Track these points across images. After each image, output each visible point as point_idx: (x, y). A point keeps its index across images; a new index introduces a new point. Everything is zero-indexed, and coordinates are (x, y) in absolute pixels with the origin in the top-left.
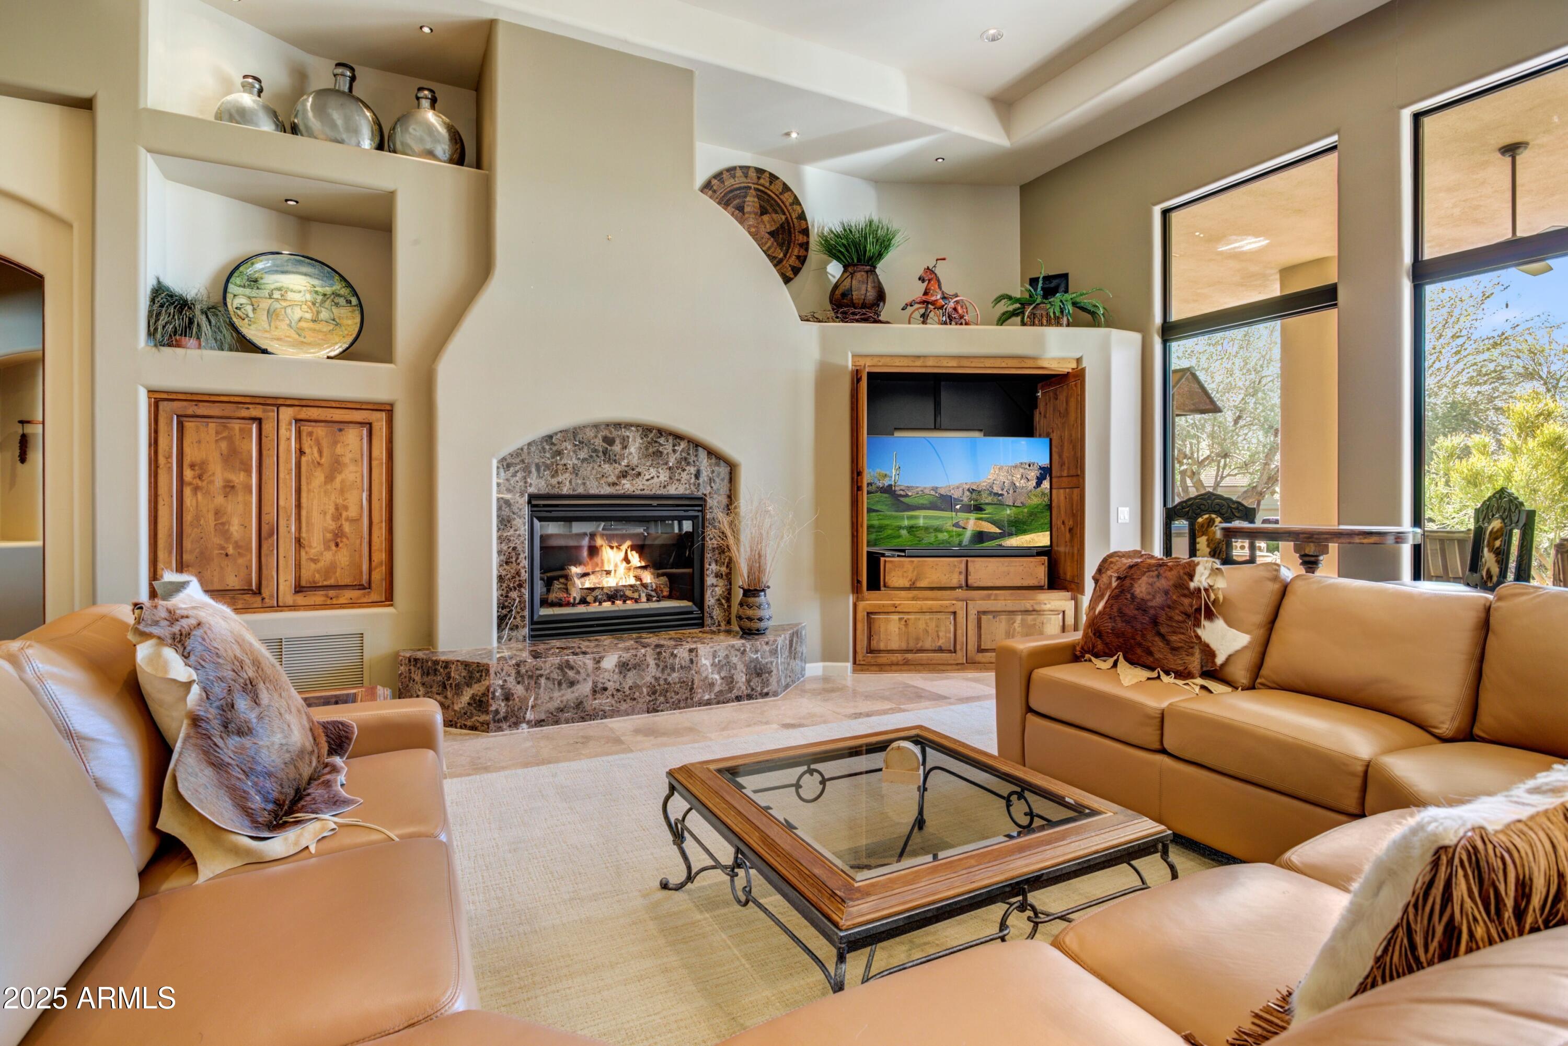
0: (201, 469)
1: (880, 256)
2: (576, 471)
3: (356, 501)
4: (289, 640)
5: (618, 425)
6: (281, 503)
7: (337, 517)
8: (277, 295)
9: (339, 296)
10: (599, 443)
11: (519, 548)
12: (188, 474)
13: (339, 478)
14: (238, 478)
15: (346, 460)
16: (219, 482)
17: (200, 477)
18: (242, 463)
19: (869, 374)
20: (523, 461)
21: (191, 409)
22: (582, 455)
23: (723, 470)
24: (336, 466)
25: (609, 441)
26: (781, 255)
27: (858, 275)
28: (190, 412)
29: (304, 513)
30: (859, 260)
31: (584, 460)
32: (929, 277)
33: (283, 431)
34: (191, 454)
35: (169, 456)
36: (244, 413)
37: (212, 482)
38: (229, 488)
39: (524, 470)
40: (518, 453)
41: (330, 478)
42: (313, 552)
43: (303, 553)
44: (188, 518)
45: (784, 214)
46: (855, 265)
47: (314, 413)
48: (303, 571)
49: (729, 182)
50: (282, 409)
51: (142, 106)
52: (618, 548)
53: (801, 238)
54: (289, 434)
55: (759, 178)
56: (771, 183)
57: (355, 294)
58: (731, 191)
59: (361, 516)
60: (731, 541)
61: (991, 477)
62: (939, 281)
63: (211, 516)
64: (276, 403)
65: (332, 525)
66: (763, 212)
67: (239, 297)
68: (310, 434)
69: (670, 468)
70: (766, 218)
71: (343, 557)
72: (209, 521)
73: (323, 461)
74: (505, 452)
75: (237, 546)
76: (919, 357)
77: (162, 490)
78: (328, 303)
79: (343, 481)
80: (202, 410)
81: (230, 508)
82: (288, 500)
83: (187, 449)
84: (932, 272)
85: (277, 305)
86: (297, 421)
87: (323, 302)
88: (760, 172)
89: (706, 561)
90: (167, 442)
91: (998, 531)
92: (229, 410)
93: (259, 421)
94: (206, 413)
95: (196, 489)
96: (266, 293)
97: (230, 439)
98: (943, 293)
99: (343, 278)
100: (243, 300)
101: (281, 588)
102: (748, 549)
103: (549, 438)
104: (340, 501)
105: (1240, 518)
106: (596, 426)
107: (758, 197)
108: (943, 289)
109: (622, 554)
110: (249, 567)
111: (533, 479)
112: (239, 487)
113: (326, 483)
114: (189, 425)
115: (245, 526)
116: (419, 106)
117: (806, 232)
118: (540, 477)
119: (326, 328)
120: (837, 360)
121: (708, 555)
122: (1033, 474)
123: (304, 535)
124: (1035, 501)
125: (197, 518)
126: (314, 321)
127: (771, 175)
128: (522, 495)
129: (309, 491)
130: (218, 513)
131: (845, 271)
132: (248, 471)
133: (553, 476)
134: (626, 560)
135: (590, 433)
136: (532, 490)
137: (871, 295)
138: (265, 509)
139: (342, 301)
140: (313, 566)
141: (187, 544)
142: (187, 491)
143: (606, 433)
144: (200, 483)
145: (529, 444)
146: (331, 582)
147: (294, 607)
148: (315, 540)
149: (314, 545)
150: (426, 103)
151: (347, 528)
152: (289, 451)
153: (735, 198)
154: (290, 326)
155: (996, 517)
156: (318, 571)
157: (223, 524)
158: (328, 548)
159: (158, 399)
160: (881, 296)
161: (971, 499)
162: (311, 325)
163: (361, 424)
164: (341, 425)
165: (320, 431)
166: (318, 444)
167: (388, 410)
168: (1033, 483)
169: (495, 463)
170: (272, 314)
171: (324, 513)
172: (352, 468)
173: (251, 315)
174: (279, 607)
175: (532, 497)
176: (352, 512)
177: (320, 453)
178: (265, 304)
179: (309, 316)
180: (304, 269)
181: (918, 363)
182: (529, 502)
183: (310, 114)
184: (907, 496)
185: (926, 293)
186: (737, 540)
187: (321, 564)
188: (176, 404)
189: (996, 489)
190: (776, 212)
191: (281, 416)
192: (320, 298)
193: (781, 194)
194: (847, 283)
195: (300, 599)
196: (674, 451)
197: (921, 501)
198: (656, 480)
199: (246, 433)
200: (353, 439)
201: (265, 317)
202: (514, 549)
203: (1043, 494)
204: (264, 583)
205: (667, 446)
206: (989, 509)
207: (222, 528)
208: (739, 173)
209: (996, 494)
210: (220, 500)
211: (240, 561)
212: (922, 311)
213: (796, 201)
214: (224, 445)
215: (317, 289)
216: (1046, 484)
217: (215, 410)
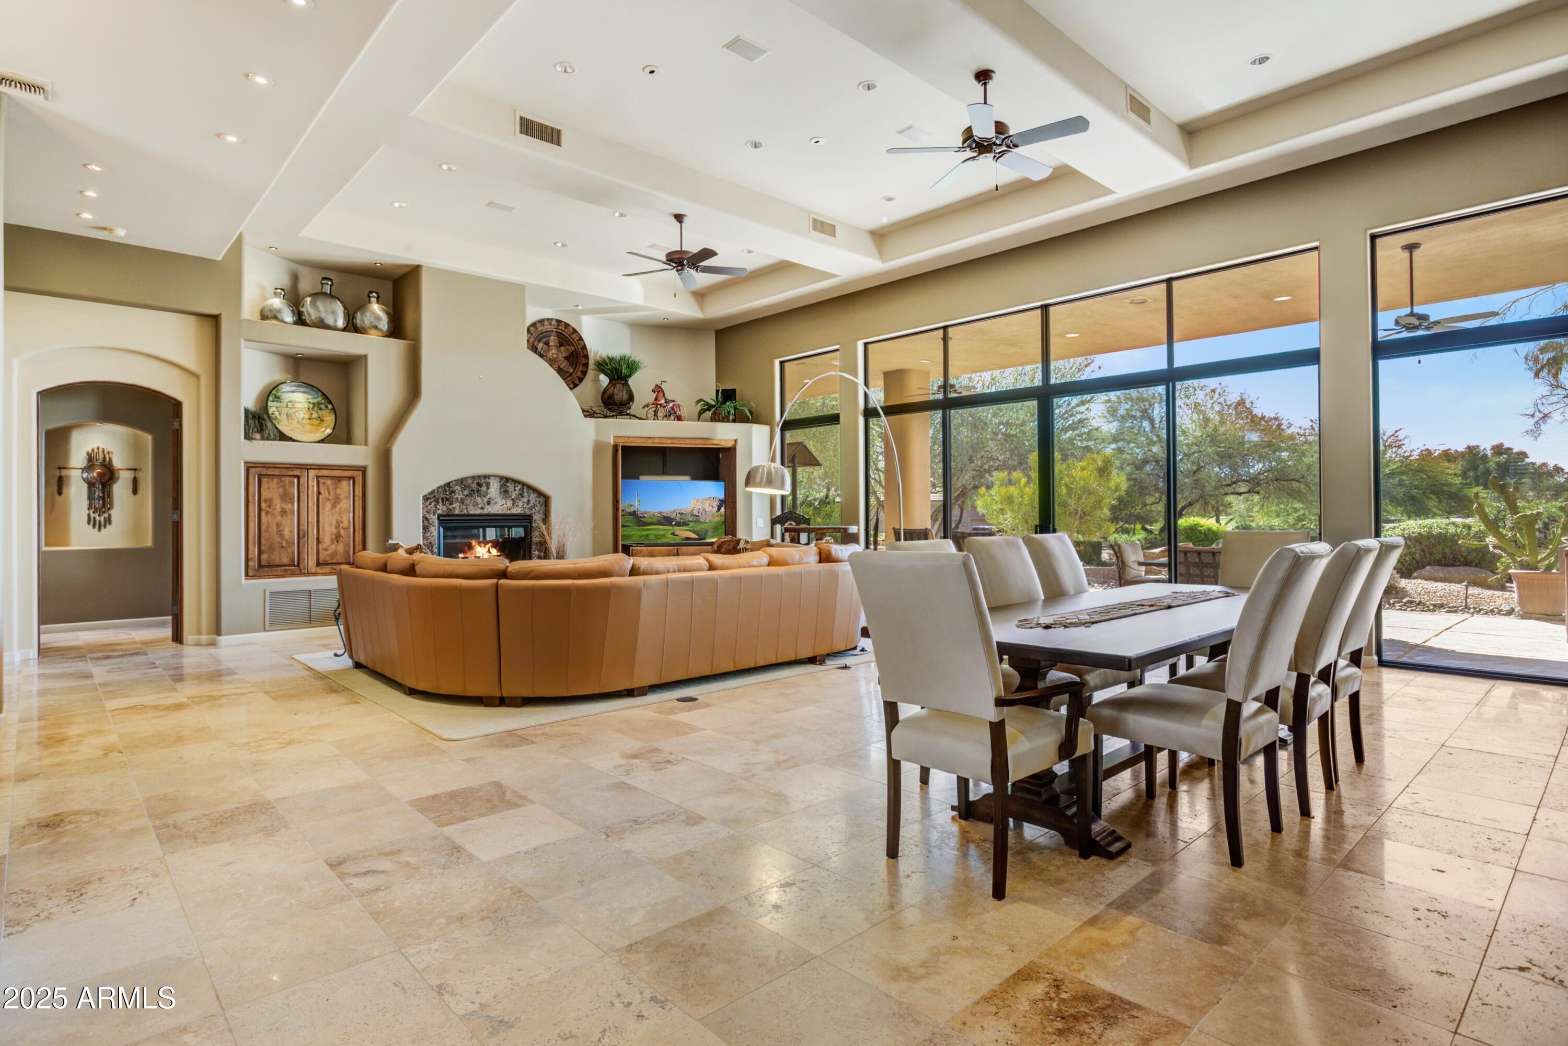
0: (270, 502)
1: (630, 376)
2: (462, 501)
3: (347, 518)
4: (316, 591)
5: (485, 477)
6: (310, 520)
7: (337, 527)
8: (290, 405)
9: (321, 404)
10: (474, 486)
11: (433, 542)
12: (263, 505)
13: (338, 507)
14: (288, 507)
15: (342, 497)
16: (278, 509)
17: (269, 507)
18: (290, 499)
19: (622, 446)
20: (435, 497)
21: (265, 472)
22: (466, 493)
23: (542, 500)
24: (337, 500)
25: (479, 485)
26: (572, 371)
27: (618, 386)
28: (264, 473)
29: (321, 525)
30: (618, 377)
31: (467, 496)
32: (658, 390)
33: (310, 482)
34: (265, 494)
35: (254, 496)
36: (291, 473)
37: (275, 509)
38: (284, 512)
39: (435, 501)
40: (432, 492)
41: (334, 506)
42: (325, 545)
43: (320, 546)
44: (263, 528)
45: (573, 346)
46: (616, 380)
47: (326, 473)
48: (320, 555)
49: (540, 328)
50: (310, 471)
51: (242, 318)
52: (484, 546)
53: (584, 361)
54: (313, 483)
55: (558, 325)
56: (566, 328)
57: (330, 402)
58: (542, 333)
59: (349, 526)
60: (547, 538)
61: (692, 506)
62: (663, 392)
63: (274, 527)
64: (306, 467)
65: (335, 531)
66: (561, 345)
67: (273, 407)
68: (324, 483)
69: (513, 499)
70: (562, 348)
71: (340, 548)
72: (274, 529)
73: (330, 498)
74: (426, 492)
75: (287, 542)
76: (650, 438)
77: (251, 514)
78: (316, 408)
79: (340, 508)
80: (270, 472)
81: (284, 522)
82: (313, 518)
83: (263, 492)
84: (660, 387)
85: (291, 411)
86: (317, 477)
87: (313, 408)
88: (559, 322)
89: (533, 549)
90: (254, 488)
91: (697, 537)
92: (283, 472)
93: (298, 477)
94: (272, 473)
95: (267, 513)
96: (284, 405)
97: (284, 487)
98: (666, 399)
99: (323, 394)
100: (274, 409)
101: (309, 564)
102: (557, 543)
103: (448, 484)
104: (339, 519)
105: (803, 523)
106: (473, 478)
107: (558, 336)
108: (666, 396)
109: (487, 549)
110: (293, 553)
111: (440, 506)
112: (288, 511)
113: (332, 509)
114: (264, 480)
115: (291, 532)
116: (370, 302)
117: (586, 357)
118: (443, 505)
119: (316, 422)
120: (605, 440)
121: (534, 547)
122: (716, 504)
123: (321, 536)
124: (717, 519)
125: (268, 527)
126: (310, 419)
127: (565, 323)
128: (434, 515)
129: (323, 513)
130: (278, 525)
131: (610, 383)
132: (293, 503)
133: (450, 504)
134: (489, 552)
135: (470, 481)
136: (439, 512)
137: (625, 397)
138: (301, 523)
139: (323, 407)
140: (325, 553)
141: (263, 541)
142: (263, 514)
143: (478, 480)
144: (270, 510)
145: (438, 488)
146: (334, 561)
147: (315, 574)
148: (327, 539)
149: (326, 541)
150: (374, 300)
151: (342, 532)
152: (313, 492)
153: (544, 337)
154: (298, 422)
155: (696, 529)
156: (328, 555)
157: (281, 531)
158: (333, 543)
159: (249, 467)
160: (631, 398)
161: (681, 519)
162: (309, 421)
163: (349, 478)
164: (340, 479)
165: (329, 482)
166: (328, 489)
167: (363, 470)
168: (716, 509)
169: (421, 498)
170: (288, 416)
171: (331, 525)
172: (345, 501)
173: (278, 417)
174: (309, 574)
175: (439, 516)
176: (345, 524)
177: (329, 493)
178: (285, 411)
179: (307, 416)
180: (303, 390)
181: (650, 441)
182: (438, 518)
183: (309, 306)
184: (644, 517)
185: (656, 399)
186: (551, 538)
187: (329, 552)
188: (257, 469)
189: (695, 513)
190: (569, 345)
191: (310, 474)
192: (311, 406)
193: (572, 334)
194: (611, 390)
195: (319, 570)
196: (515, 490)
197: (653, 520)
198: (505, 506)
199: (292, 483)
200: (345, 486)
201: (285, 418)
202: (431, 543)
203: (721, 515)
204: (301, 561)
205: (511, 487)
206: (691, 524)
207: (280, 533)
208: (546, 323)
209: (695, 515)
210: (279, 518)
211: (289, 550)
212: (654, 409)
213: (581, 339)
214: (281, 490)
215: (310, 400)
216: (723, 509)
217: (277, 472)
